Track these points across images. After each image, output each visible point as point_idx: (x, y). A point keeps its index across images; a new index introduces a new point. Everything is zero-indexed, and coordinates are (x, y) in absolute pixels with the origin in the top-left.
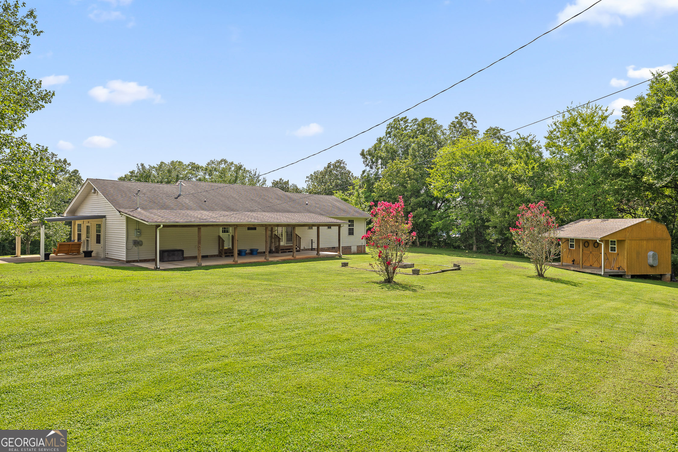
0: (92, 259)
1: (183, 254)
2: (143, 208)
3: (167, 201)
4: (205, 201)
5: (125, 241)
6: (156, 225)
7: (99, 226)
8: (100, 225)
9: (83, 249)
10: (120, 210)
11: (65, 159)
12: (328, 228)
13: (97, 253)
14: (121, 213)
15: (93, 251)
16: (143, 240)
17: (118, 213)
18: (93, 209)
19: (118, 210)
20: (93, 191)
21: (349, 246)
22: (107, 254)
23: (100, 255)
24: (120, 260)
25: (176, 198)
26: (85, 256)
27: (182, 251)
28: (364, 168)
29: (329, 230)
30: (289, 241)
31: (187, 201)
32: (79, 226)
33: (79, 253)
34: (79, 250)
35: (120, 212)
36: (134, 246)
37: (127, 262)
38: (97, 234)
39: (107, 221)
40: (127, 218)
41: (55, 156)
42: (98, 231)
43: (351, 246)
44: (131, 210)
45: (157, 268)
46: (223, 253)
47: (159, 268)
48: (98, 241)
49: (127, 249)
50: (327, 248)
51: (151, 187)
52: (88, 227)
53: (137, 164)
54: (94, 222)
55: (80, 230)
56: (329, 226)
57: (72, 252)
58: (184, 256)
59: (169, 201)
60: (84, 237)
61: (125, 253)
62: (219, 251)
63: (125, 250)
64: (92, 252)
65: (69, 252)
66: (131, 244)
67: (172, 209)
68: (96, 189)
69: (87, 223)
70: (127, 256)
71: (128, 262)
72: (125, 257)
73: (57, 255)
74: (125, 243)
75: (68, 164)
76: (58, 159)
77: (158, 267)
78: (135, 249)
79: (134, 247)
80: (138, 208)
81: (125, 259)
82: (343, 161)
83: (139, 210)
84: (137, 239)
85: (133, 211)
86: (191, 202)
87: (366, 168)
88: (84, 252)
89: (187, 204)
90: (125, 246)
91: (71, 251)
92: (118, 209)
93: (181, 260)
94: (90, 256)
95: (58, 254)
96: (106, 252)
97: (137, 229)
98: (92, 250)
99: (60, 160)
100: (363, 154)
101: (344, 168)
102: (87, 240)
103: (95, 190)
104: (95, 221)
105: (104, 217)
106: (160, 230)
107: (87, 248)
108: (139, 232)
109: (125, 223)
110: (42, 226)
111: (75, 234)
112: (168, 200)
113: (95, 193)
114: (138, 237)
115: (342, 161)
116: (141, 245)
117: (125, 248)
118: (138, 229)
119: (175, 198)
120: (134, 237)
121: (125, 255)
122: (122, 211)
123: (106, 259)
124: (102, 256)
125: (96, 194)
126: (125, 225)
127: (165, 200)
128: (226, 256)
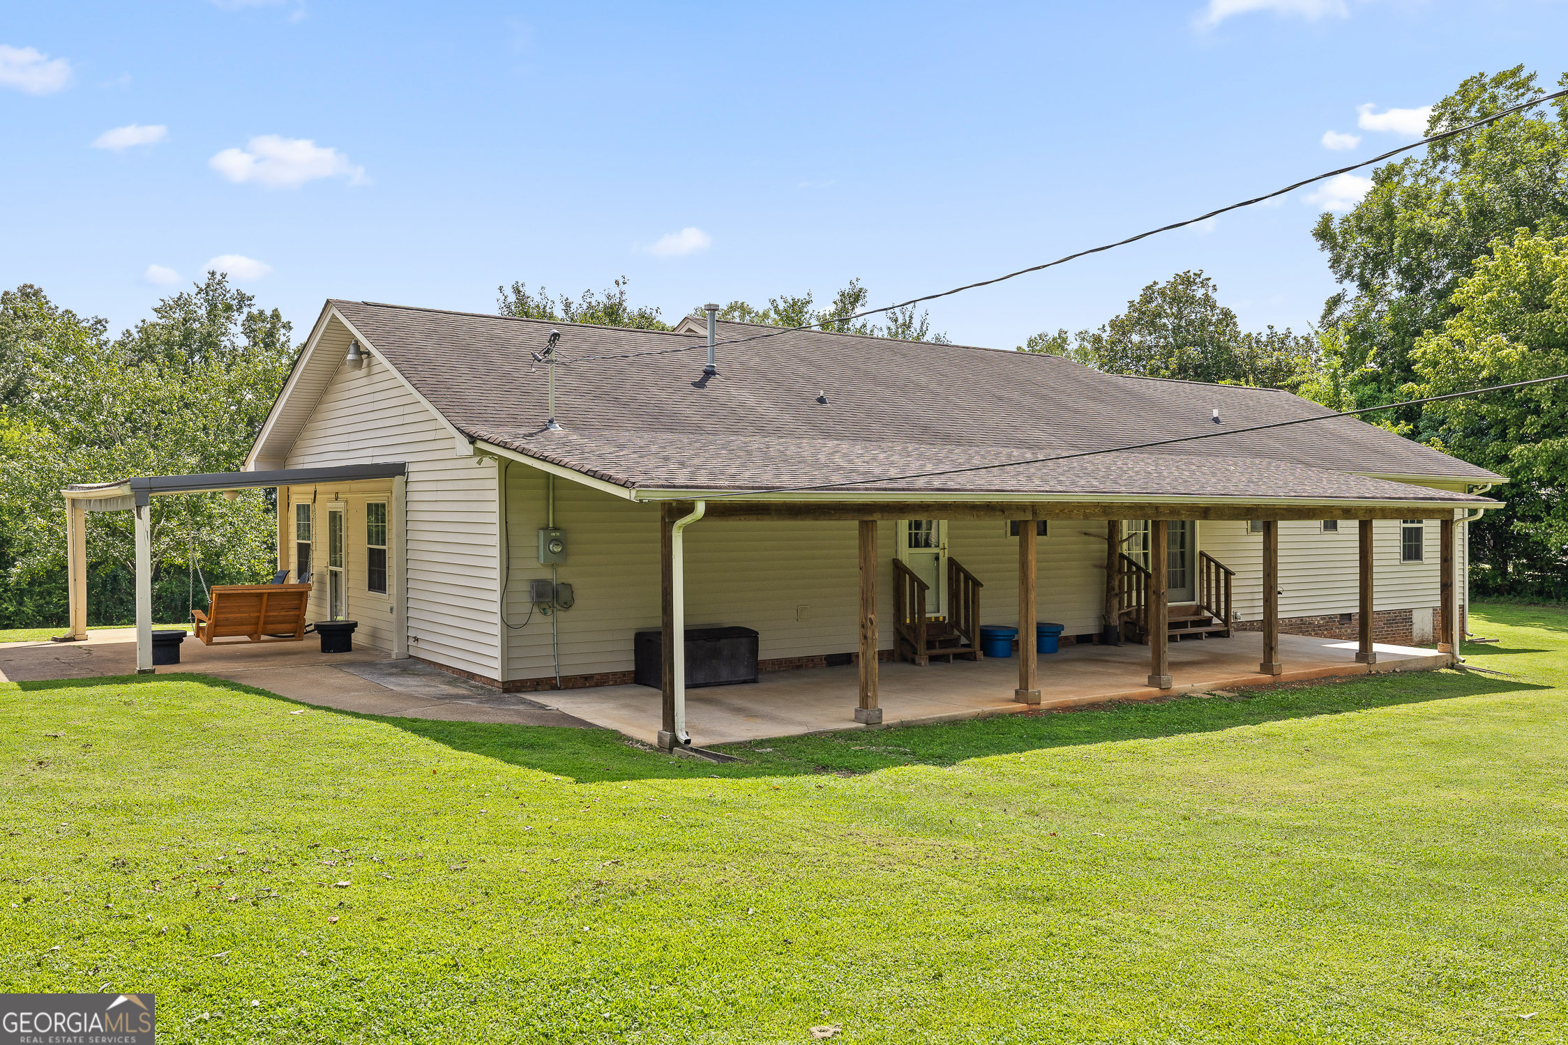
0: (351, 664)
1: (754, 651)
2: (569, 424)
3: (663, 395)
4: (821, 400)
5: (496, 585)
6: (664, 504)
7: (377, 512)
8: (383, 506)
9: (314, 613)
10: (472, 429)
11: (276, 310)
12: (1326, 527)
13: (374, 634)
14: (480, 445)
15: (355, 625)
16: (575, 582)
17: (464, 447)
18: (353, 437)
19: (462, 432)
20: (350, 357)
21: (1405, 611)
22: (416, 639)
23: (387, 646)
24: (472, 676)
25: (700, 384)
26: (326, 648)
27: (751, 636)
28: (1336, 289)
29: (1330, 535)
30: (1175, 587)
31: (747, 397)
32: (304, 511)
33: (297, 630)
34: (300, 618)
35: (472, 439)
36: (536, 610)
37: (506, 691)
38: (371, 550)
39: (411, 487)
40: (506, 467)
41: (247, 303)
42: (377, 534)
43: (1410, 611)
44: (523, 431)
45: (675, 742)
46: (921, 647)
47: (688, 742)
48: (377, 581)
49: (507, 625)
50: (1323, 617)
51: (585, 340)
52: (334, 517)
53: (501, 288)
54: (360, 495)
55: (305, 529)
56: (1329, 516)
57: (270, 627)
58: (760, 658)
59: (676, 397)
60: (320, 561)
61: (497, 642)
62: (898, 632)
63: (497, 630)
64: (351, 627)
65: (260, 630)
66: (523, 601)
67: (698, 429)
68: (366, 343)
69: (329, 501)
70: (507, 659)
71: (512, 687)
72: (497, 664)
73: (209, 643)
74: (497, 597)
75: (284, 327)
76: (255, 311)
77: (682, 737)
78: (542, 623)
79: (538, 617)
80: (551, 422)
81: (497, 675)
82: (1203, 277)
83: (557, 429)
84: (546, 574)
85: (531, 435)
86: (767, 404)
87: (1342, 286)
88: (320, 628)
89: (752, 409)
90: (496, 608)
91: (265, 623)
92: (462, 425)
93: (745, 682)
94: (346, 646)
95: (215, 640)
96: (412, 633)
97: (546, 528)
98: (352, 619)
99: (261, 313)
100: (1324, 233)
101: (1207, 302)
102: (335, 575)
103: (359, 351)
104: (364, 492)
105: (399, 470)
106: (687, 530)
107: (334, 611)
108: (557, 541)
109: (495, 495)
110: (139, 508)
111: (288, 548)
112: (670, 390)
113: (358, 364)
114: (553, 566)
115: (1199, 276)
116: (567, 605)
117: (497, 619)
118: (556, 529)
119: (694, 384)
120: (535, 564)
121: (497, 653)
122: (482, 433)
123: (411, 665)
124: (396, 651)
125: (364, 371)
126: (495, 507)
127: (654, 390)
128: (933, 659)
